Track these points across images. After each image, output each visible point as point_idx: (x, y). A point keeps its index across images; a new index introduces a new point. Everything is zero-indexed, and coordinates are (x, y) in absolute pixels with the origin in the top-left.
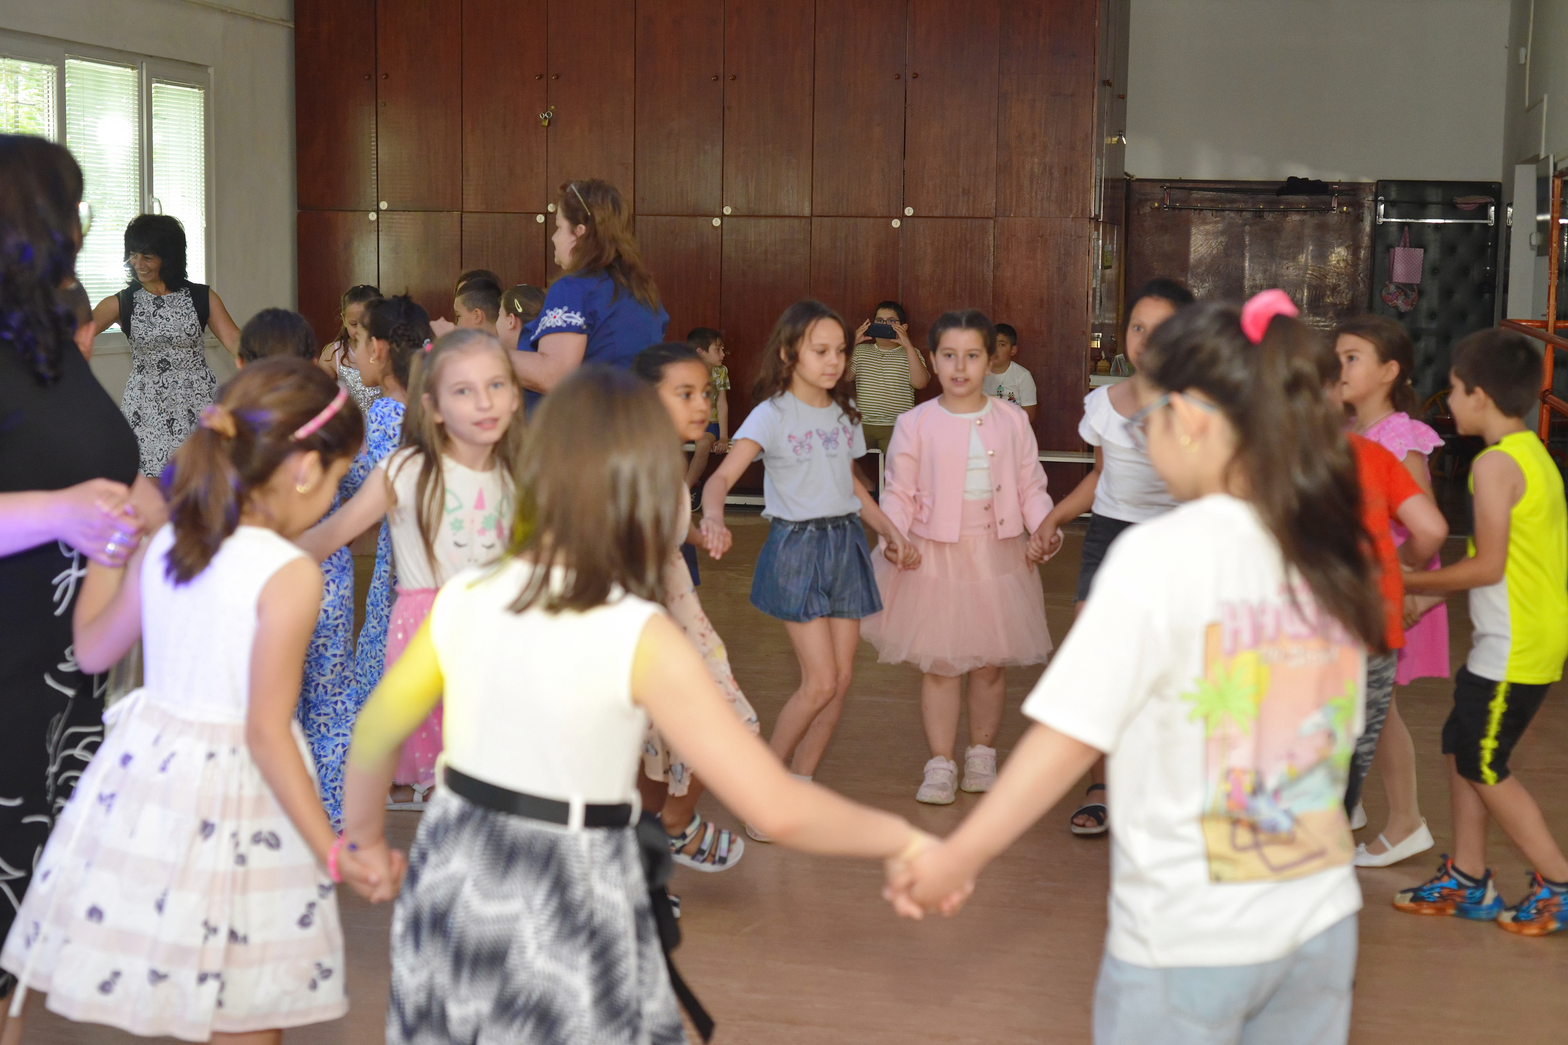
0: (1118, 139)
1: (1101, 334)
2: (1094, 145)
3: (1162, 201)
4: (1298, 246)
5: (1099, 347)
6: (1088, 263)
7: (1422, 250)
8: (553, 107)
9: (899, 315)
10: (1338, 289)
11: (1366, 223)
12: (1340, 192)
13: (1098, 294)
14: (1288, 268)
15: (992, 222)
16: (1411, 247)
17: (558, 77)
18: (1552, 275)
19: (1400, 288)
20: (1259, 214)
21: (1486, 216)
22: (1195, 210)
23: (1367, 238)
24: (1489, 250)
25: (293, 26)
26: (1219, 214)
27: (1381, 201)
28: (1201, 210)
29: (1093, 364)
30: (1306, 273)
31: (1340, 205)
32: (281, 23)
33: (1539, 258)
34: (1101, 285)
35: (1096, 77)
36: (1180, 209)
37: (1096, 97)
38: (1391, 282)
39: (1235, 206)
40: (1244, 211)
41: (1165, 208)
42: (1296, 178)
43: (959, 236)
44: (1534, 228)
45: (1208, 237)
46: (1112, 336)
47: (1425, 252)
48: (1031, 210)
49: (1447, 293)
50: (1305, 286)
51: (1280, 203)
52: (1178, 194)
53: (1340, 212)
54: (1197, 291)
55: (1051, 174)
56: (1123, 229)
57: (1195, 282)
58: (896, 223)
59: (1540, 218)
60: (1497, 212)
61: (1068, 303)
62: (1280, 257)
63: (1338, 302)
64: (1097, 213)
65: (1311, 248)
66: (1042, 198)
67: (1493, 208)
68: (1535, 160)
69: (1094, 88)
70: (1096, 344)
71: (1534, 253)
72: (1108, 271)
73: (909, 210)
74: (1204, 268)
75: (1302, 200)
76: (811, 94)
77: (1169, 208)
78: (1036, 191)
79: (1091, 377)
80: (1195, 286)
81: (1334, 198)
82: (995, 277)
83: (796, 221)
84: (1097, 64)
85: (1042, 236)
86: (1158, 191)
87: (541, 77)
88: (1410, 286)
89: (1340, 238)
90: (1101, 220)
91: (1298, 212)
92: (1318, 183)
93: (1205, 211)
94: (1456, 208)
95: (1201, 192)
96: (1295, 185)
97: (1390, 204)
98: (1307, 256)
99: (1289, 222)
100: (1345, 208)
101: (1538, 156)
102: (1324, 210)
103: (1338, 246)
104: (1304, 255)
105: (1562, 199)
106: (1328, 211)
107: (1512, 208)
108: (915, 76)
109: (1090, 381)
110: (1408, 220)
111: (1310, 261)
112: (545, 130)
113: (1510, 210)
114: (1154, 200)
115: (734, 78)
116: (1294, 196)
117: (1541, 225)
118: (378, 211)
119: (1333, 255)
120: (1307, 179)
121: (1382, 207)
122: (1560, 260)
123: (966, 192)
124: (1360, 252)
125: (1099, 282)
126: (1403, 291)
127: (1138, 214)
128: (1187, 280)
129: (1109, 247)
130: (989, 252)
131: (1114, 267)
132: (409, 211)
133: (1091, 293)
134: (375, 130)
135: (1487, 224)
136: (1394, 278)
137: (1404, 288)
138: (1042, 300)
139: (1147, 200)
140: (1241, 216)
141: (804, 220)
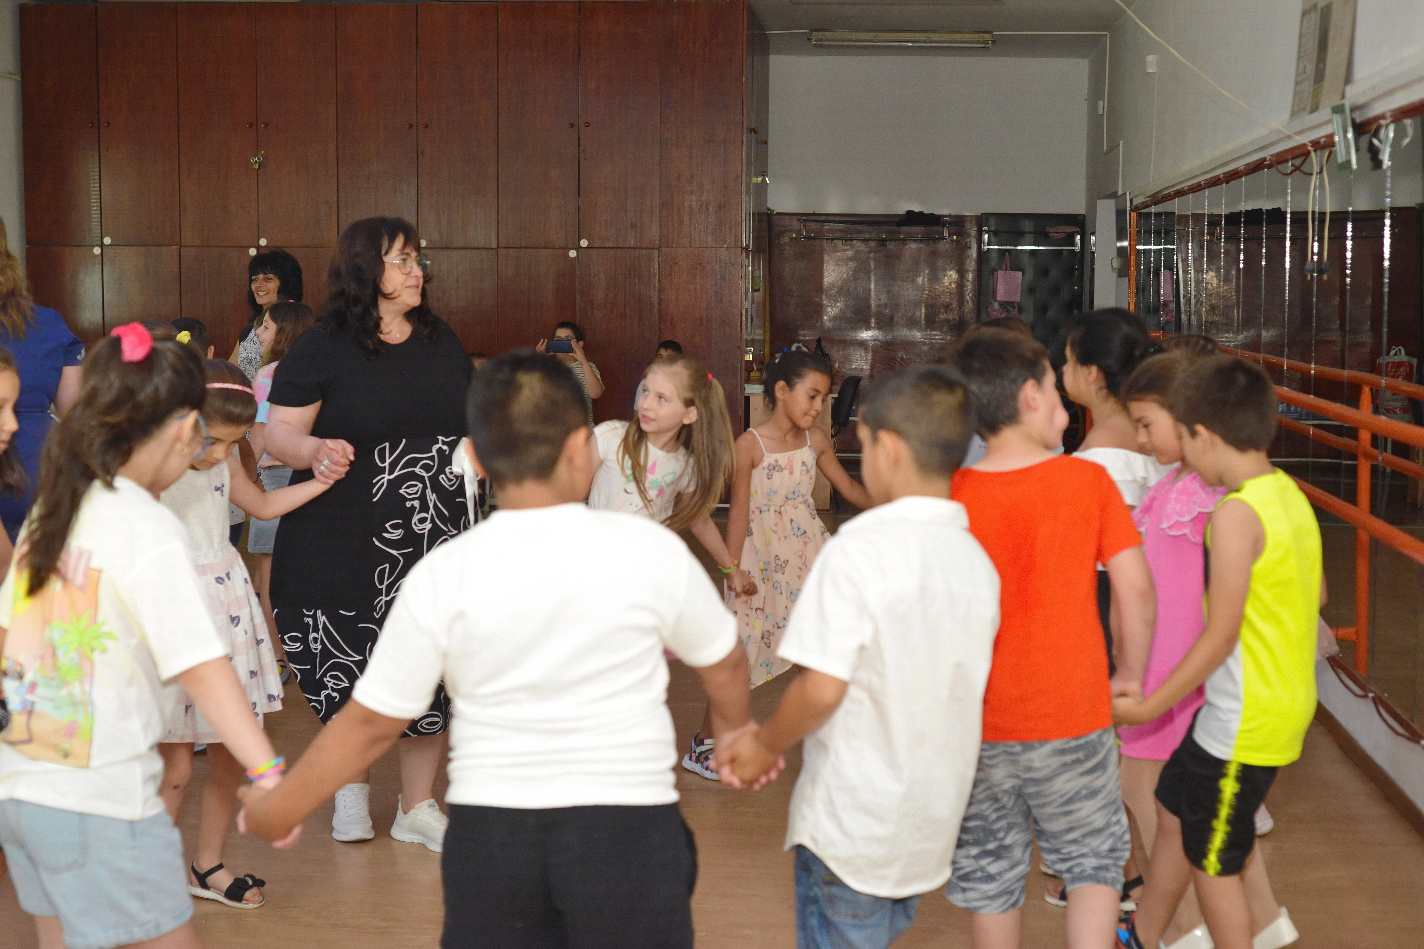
0: (762, 179)
1: (752, 348)
2: (744, 185)
3: (799, 232)
4: (915, 270)
5: (751, 359)
6: (741, 287)
7: (1021, 273)
8: (262, 152)
9: (575, 333)
10: (951, 307)
11: (973, 250)
12: (951, 224)
13: (750, 313)
14: (908, 289)
15: (656, 252)
16: (1011, 270)
17: (266, 126)
18: (1131, 293)
19: (1003, 305)
20: (882, 243)
21: (1073, 244)
22: (827, 239)
23: (974, 263)
24: (1076, 272)
25: (20, 79)
26: (848, 243)
27: (985, 230)
28: (832, 240)
29: (746, 374)
30: (923, 294)
31: (951, 234)
32: (9, 76)
33: (1119, 278)
34: (751, 306)
35: (744, 126)
36: (815, 239)
37: (745, 143)
38: (995, 300)
39: (862, 236)
40: (869, 240)
41: (802, 238)
42: (913, 212)
43: (628, 264)
44: (1114, 254)
45: (839, 263)
46: (761, 350)
47: (1023, 275)
48: (690, 242)
49: (1042, 310)
50: (923, 305)
51: (900, 233)
52: (812, 226)
53: (951, 241)
54: (830, 310)
55: (707, 209)
56: (767, 256)
57: (829, 302)
58: (573, 254)
59: (1119, 244)
60: (1082, 239)
61: (725, 322)
62: (901, 280)
63: (951, 319)
64: (747, 243)
65: (927, 272)
66: (701, 231)
67: (1079, 237)
68: (1114, 195)
69: (742, 136)
70: (749, 357)
71: (1115, 275)
72: (756, 294)
73: (584, 242)
74: (836, 290)
75: (918, 230)
76: (495, 140)
77: (805, 238)
78: (695, 224)
79: (746, 386)
80: (829, 306)
81: (945, 228)
82: (660, 300)
83: (484, 252)
84: (745, 115)
85: (700, 264)
86: (796, 224)
87: (251, 125)
88: (1012, 304)
89: (951, 263)
90: (751, 249)
91: (916, 240)
92: (931, 216)
93: (836, 241)
94: (1049, 236)
95: (831, 224)
96: (912, 218)
97: (995, 234)
98: (923, 279)
99: (908, 250)
100: (955, 237)
101: (1116, 193)
102: (937, 239)
103: (951, 270)
104: (921, 278)
105: (1137, 229)
106: (941, 240)
107: (1095, 236)
108: (587, 125)
109: (745, 389)
110: (1009, 247)
111: (926, 283)
112: (256, 173)
113: (1093, 238)
114: (792, 231)
115: (427, 126)
116: (911, 227)
117: (1121, 251)
118: (102, 246)
119: (946, 277)
120: (923, 212)
121: (986, 236)
122: (1137, 281)
123: (633, 226)
124: (969, 275)
125: (750, 303)
126: (1005, 308)
127: (779, 243)
128: (822, 300)
129: (757, 273)
130: (655, 278)
131: (761, 289)
132: (132, 246)
133: (744, 313)
134: (98, 173)
135: (1074, 250)
136: (998, 297)
137: (1004, 305)
138: (701, 320)
139: (785, 231)
140: (867, 245)
141: (491, 252)
